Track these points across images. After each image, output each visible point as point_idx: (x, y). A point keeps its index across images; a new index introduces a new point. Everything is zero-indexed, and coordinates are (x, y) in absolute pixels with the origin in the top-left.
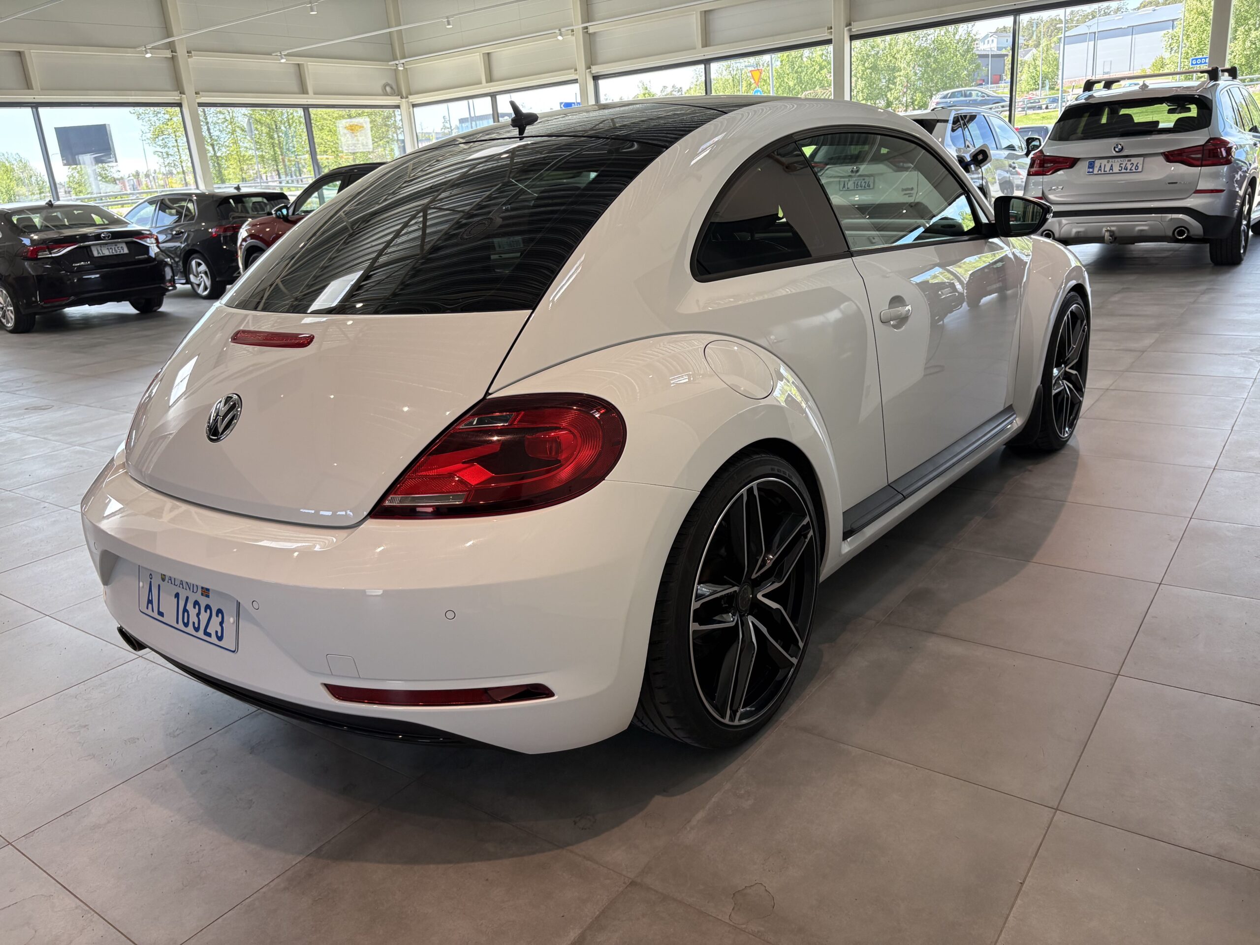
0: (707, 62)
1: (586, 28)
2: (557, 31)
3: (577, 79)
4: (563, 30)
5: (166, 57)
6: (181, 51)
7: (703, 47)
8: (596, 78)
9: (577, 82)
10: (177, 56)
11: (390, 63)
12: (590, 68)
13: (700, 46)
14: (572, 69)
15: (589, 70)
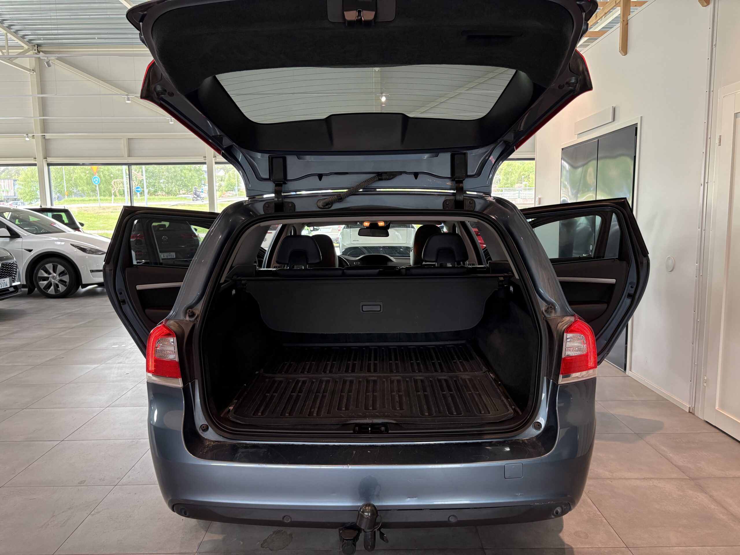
0: (130, 165)
1: (44, 136)
2: (25, 135)
3: (36, 164)
4: (30, 135)
7: (128, 157)
8: (49, 165)
9: (36, 166)
12: (46, 158)
13: (126, 156)
14: (32, 157)
15: (45, 160)
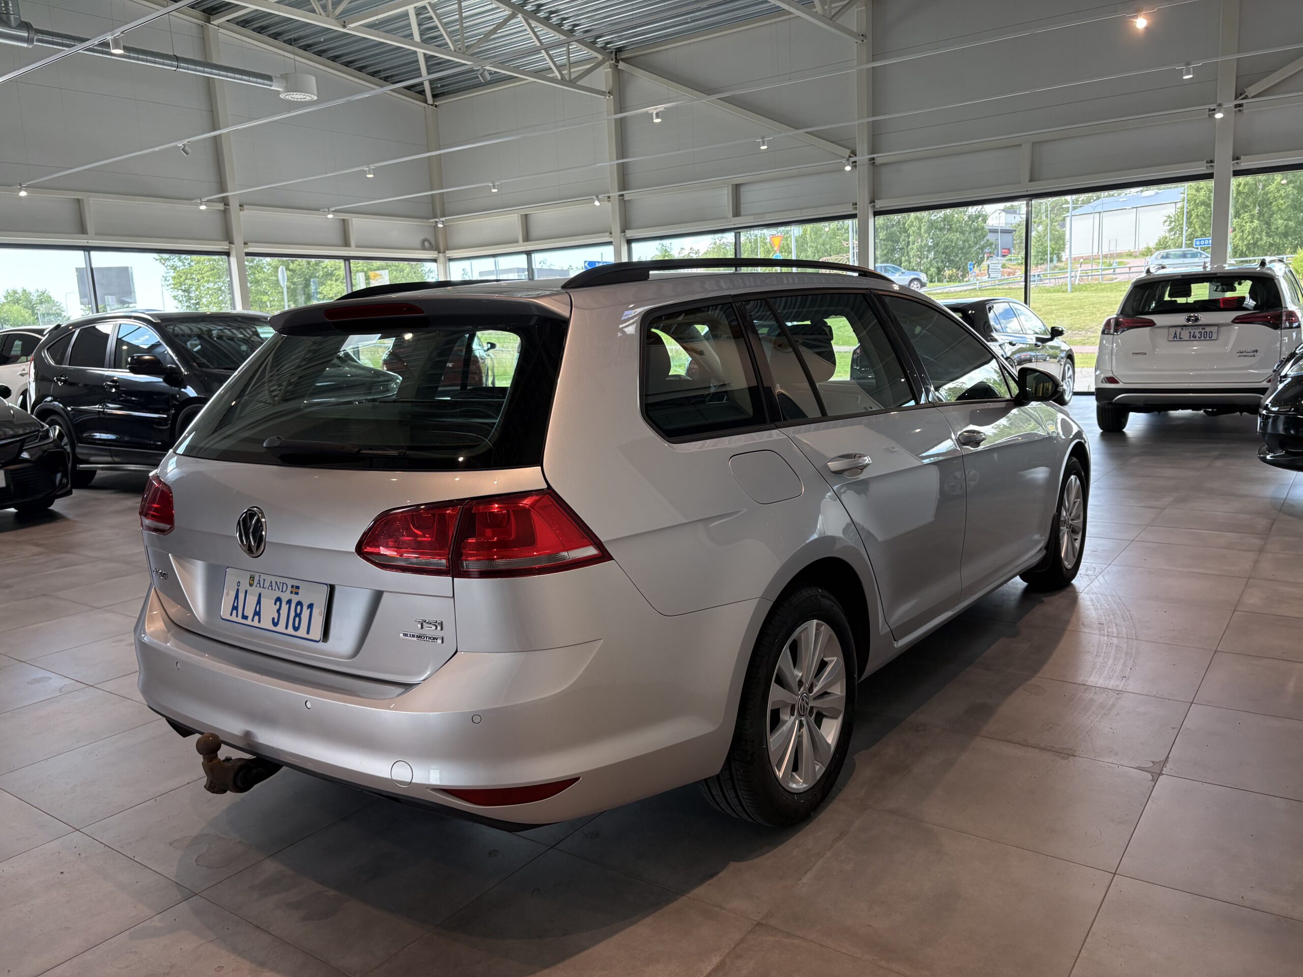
0: (737, 230)
1: (623, 195)
2: (594, 197)
4: (600, 197)
5: (219, 210)
6: (234, 205)
7: (734, 216)
9: (612, 244)
10: (229, 209)
11: (431, 221)
13: (731, 215)
14: (606, 231)
15: (623, 233)
